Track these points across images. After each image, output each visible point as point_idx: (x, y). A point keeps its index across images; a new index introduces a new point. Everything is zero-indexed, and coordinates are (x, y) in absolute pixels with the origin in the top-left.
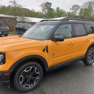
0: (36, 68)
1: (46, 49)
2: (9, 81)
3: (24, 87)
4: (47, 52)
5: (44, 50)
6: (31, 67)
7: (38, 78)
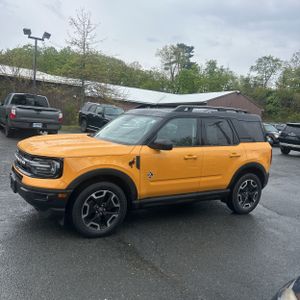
0: (114, 195)
1: (136, 162)
2: (63, 210)
3: (88, 225)
4: (138, 167)
5: (131, 164)
6: (105, 192)
7: (116, 216)
